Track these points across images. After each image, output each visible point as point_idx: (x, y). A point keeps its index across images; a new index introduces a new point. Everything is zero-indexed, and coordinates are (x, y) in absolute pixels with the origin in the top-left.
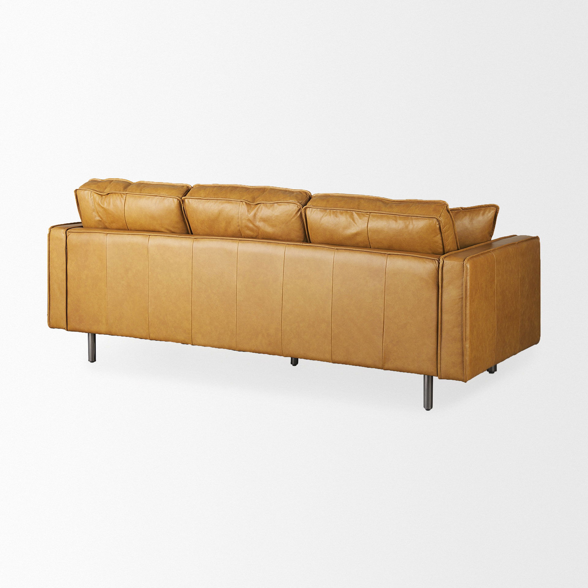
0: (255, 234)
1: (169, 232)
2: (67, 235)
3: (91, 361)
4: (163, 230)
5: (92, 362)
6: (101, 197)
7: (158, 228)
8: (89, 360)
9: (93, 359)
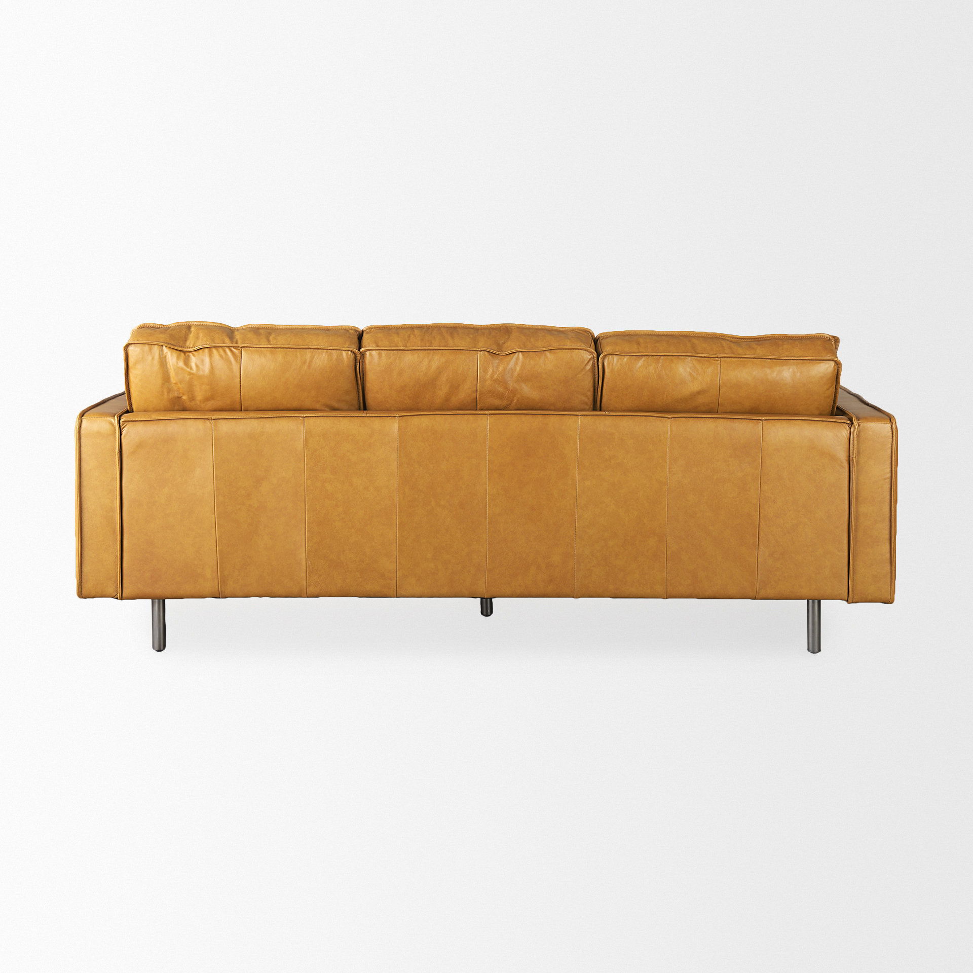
0: (505, 403)
1: (328, 410)
2: (122, 427)
3: (157, 649)
4: (318, 406)
5: (159, 650)
6: (185, 355)
7: (308, 403)
8: (153, 647)
9: (160, 644)
